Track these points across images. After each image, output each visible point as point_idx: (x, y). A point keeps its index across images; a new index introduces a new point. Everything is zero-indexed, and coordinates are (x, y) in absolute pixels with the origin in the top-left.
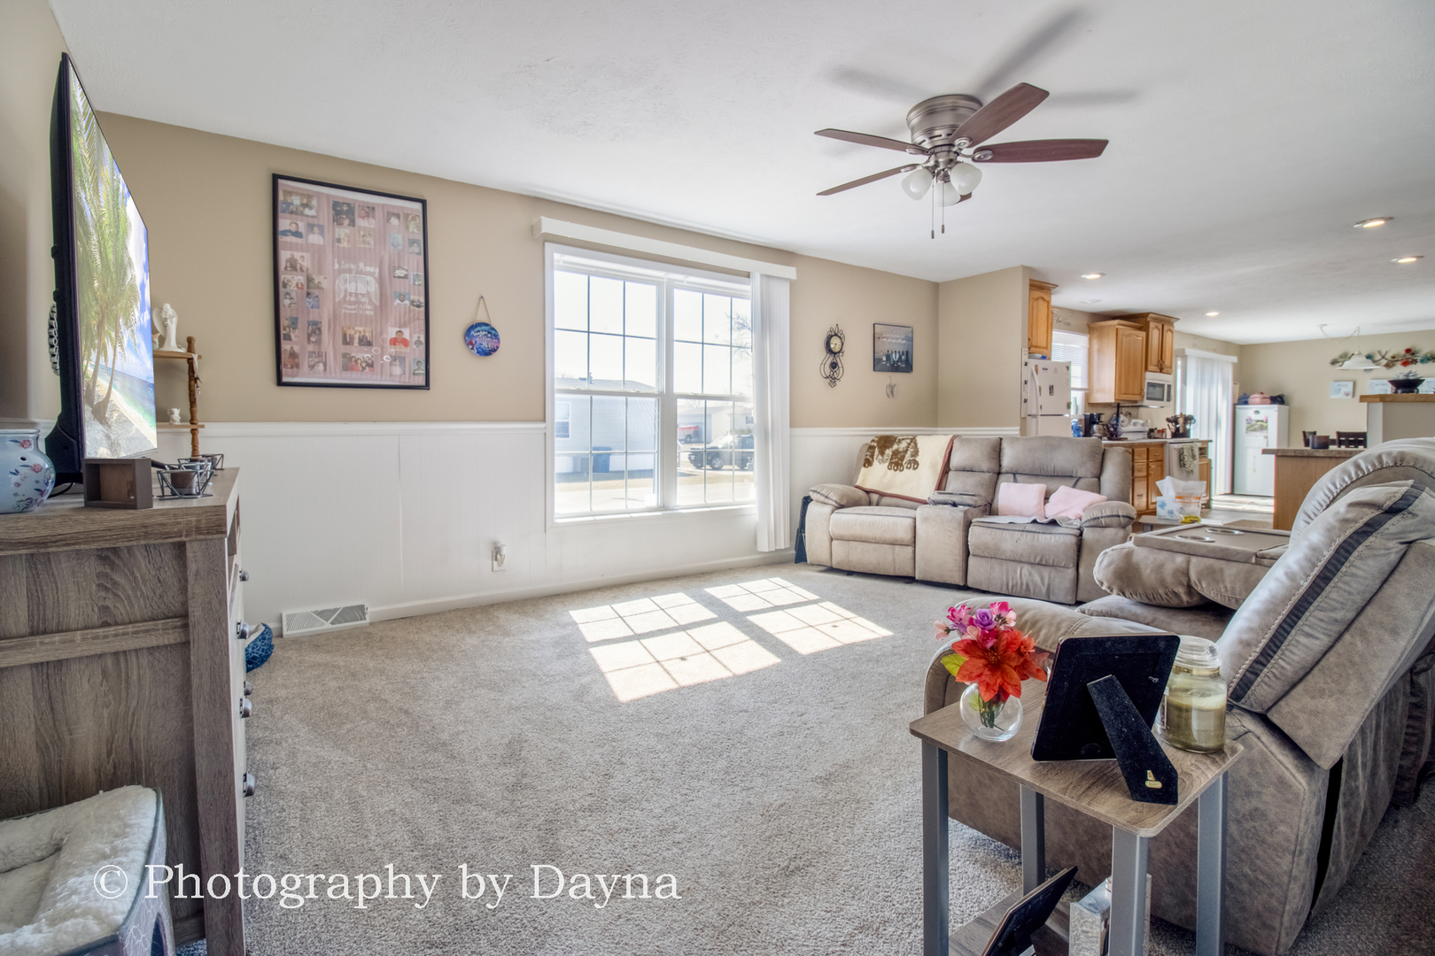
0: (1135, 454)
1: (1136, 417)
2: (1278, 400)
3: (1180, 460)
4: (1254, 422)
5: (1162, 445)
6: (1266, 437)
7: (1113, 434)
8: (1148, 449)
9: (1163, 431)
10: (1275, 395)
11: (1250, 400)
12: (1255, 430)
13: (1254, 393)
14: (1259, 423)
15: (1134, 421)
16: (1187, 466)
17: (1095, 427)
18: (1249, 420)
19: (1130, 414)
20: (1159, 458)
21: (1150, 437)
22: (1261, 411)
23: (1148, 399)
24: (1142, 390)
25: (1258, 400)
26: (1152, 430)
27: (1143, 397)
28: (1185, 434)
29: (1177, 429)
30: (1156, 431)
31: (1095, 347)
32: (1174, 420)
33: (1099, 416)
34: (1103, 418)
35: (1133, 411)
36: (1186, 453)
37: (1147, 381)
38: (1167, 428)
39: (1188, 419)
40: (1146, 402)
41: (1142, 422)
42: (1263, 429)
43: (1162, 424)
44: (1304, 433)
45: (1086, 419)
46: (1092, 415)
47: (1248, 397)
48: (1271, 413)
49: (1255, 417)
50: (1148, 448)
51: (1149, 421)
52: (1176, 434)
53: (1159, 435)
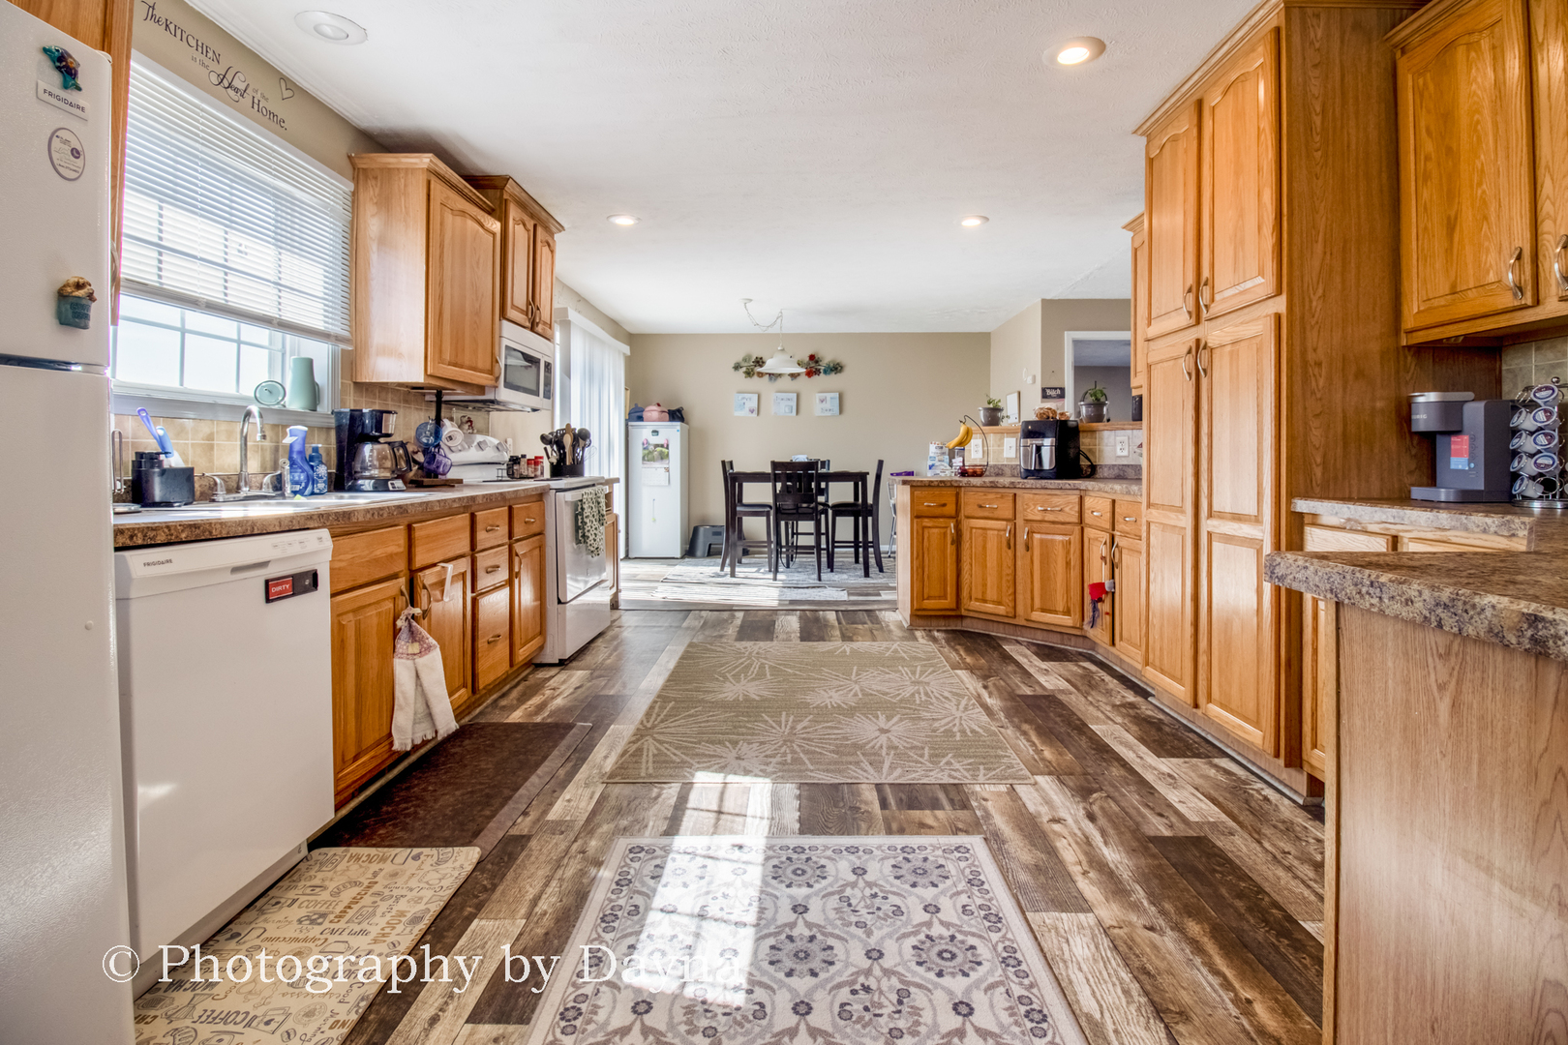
0: (480, 526)
1: (486, 431)
2: (676, 415)
3: (577, 528)
4: (651, 448)
5: (540, 496)
6: (667, 470)
7: (425, 470)
8: (510, 509)
9: (536, 461)
10: (674, 408)
11: (645, 415)
12: (653, 460)
13: (650, 405)
14: (659, 449)
15: (479, 438)
16: (590, 541)
17: (368, 450)
18: (646, 445)
19: (470, 421)
20: (535, 528)
21: (512, 476)
22: (661, 431)
23: (509, 385)
24: (495, 361)
25: (655, 415)
26: (515, 460)
27: (497, 379)
28: (575, 470)
29: (562, 458)
30: (523, 462)
31: (373, 225)
32: (554, 441)
33: (379, 418)
34: (391, 424)
35: (477, 417)
36: (587, 512)
37: (505, 342)
38: (544, 454)
39: (581, 437)
40: (504, 394)
41: (496, 442)
42: (664, 457)
43: (534, 449)
44: (723, 463)
45: (339, 428)
46: (355, 417)
47: (643, 411)
48: (672, 434)
49: (654, 440)
50: (509, 505)
51: (510, 441)
52: (558, 471)
53: (530, 472)
